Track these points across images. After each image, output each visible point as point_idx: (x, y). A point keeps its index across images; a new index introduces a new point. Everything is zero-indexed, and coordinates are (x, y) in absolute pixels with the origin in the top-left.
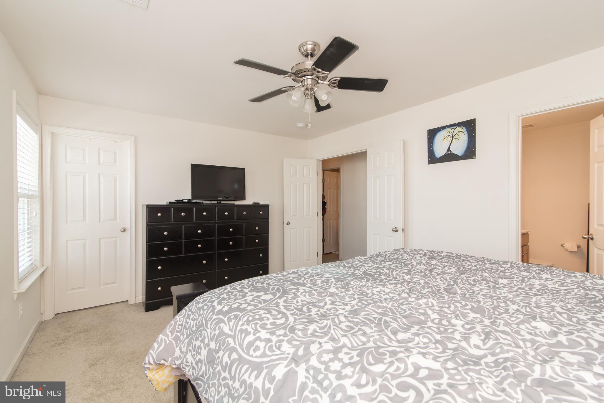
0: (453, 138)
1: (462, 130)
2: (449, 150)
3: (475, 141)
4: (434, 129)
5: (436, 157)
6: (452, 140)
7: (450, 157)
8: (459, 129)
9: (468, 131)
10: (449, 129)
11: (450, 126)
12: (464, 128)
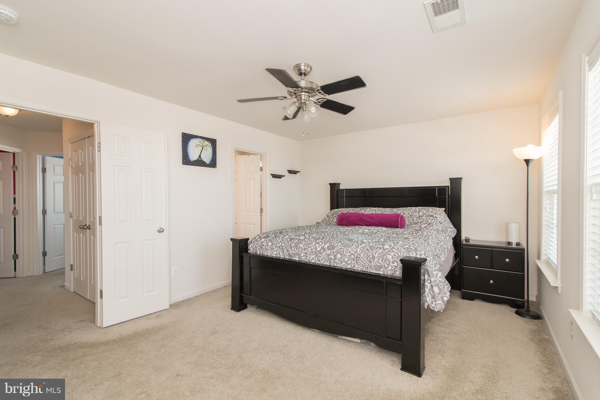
0: (203, 148)
1: (209, 145)
2: (200, 157)
3: (216, 156)
4: (189, 134)
5: (190, 160)
6: (202, 149)
7: (200, 163)
8: (206, 143)
9: (212, 147)
10: (200, 140)
11: (201, 137)
12: (210, 143)
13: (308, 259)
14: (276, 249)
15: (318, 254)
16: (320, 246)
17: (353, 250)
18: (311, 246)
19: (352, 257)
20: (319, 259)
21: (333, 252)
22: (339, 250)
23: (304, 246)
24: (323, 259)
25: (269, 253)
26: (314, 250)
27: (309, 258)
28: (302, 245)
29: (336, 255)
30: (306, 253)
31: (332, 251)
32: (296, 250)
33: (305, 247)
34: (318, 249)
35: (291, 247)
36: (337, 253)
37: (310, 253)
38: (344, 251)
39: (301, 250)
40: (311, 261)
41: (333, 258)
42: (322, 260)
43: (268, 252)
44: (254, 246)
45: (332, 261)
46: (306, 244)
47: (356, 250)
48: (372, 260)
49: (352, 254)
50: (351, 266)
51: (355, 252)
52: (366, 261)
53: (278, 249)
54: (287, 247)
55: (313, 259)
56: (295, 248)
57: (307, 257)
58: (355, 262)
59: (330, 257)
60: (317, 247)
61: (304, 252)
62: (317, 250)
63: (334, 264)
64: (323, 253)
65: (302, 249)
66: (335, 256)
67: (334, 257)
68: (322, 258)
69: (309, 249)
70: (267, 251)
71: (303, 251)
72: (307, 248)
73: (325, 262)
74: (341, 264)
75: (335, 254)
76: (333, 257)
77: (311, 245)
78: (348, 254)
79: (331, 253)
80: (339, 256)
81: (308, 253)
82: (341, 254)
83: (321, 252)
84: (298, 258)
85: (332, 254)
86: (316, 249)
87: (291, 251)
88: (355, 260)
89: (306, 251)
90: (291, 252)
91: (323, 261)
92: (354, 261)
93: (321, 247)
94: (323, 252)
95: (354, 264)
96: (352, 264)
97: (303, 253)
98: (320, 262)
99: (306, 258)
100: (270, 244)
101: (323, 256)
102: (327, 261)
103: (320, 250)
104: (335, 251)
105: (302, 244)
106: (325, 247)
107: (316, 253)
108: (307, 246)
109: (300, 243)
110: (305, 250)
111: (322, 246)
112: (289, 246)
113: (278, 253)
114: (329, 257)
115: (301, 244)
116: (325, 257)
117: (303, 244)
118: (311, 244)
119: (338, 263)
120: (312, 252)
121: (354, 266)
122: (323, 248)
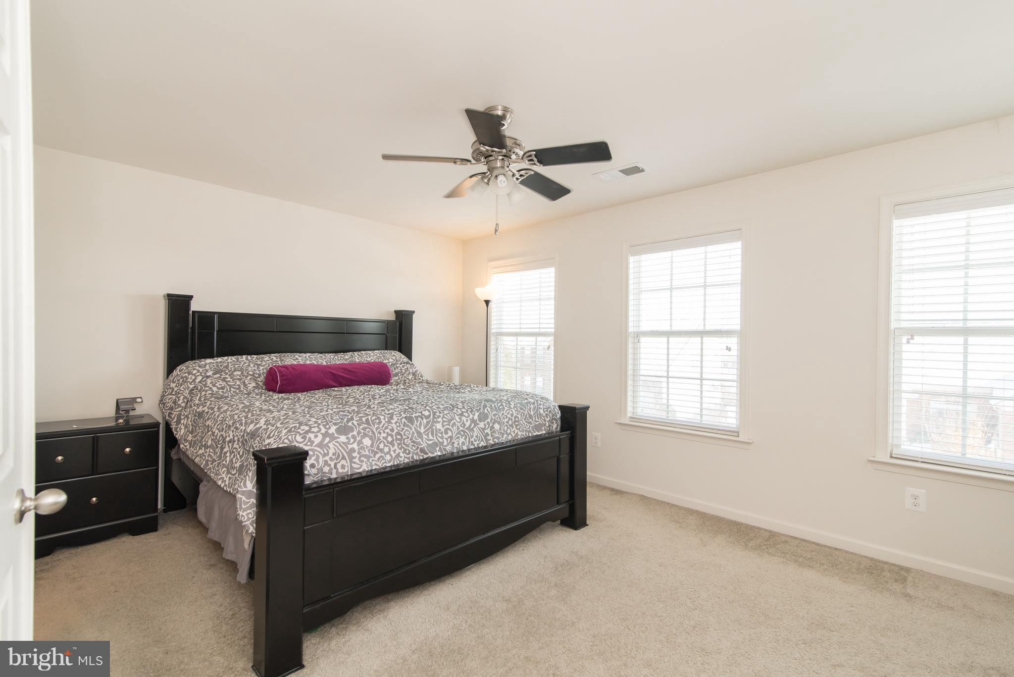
13: (457, 446)
14: (386, 450)
15: (469, 433)
16: (468, 419)
17: (508, 413)
18: (454, 423)
19: (510, 422)
20: (471, 440)
21: (488, 423)
22: (493, 417)
23: (443, 426)
24: (476, 439)
25: (373, 463)
26: (461, 428)
27: (458, 444)
28: (439, 426)
29: (493, 425)
30: (451, 437)
31: (486, 423)
32: (431, 437)
33: (445, 427)
34: (468, 424)
35: (420, 435)
36: (494, 423)
37: (456, 435)
38: (500, 417)
39: (440, 435)
40: (462, 448)
41: (489, 433)
42: (475, 441)
43: (371, 461)
44: (318, 462)
45: (489, 437)
46: (446, 421)
47: (511, 412)
48: (531, 420)
49: (510, 419)
50: (512, 435)
51: (512, 415)
52: (526, 423)
53: (391, 447)
54: (412, 436)
55: (463, 443)
56: (427, 435)
57: (454, 443)
58: (515, 429)
59: (486, 431)
60: (465, 421)
61: (446, 436)
62: (465, 427)
63: (495, 440)
64: (475, 429)
65: (442, 433)
66: (492, 428)
67: (491, 430)
68: (474, 437)
69: (454, 428)
70: (368, 461)
71: (444, 434)
72: (450, 427)
73: (480, 443)
74: (503, 437)
75: (491, 425)
76: (488, 431)
77: (455, 421)
78: (506, 420)
79: (485, 425)
80: (497, 426)
81: (454, 436)
82: (499, 423)
83: (471, 428)
84: (439, 451)
85: (487, 426)
86: (465, 425)
87: (423, 442)
88: (514, 426)
89: (450, 434)
90: (424, 445)
91: (477, 442)
92: (513, 428)
93: (470, 419)
94: (474, 427)
95: (514, 432)
96: (512, 433)
97: (445, 438)
98: (474, 445)
99: (453, 446)
100: (367, 442)
101: (475, 434)
102: (482, 440)
103: (470, 425)
104: (489, 420)
105: (439, 422)
106: (476, 417)
107: (464, 432)
108: (449, 425)
109: (434, 422)
110: (446, 433)
111: (471, 417)
112: (416, 435)
113: (394, 455)
114: (484, 432)
115: (437, 424)
116: (479, 434)
117: (441, 423)
118: (453, 419)
119: (498, 438)
120: (459, 433)
121: (517, 434)
122: (473, 421)
